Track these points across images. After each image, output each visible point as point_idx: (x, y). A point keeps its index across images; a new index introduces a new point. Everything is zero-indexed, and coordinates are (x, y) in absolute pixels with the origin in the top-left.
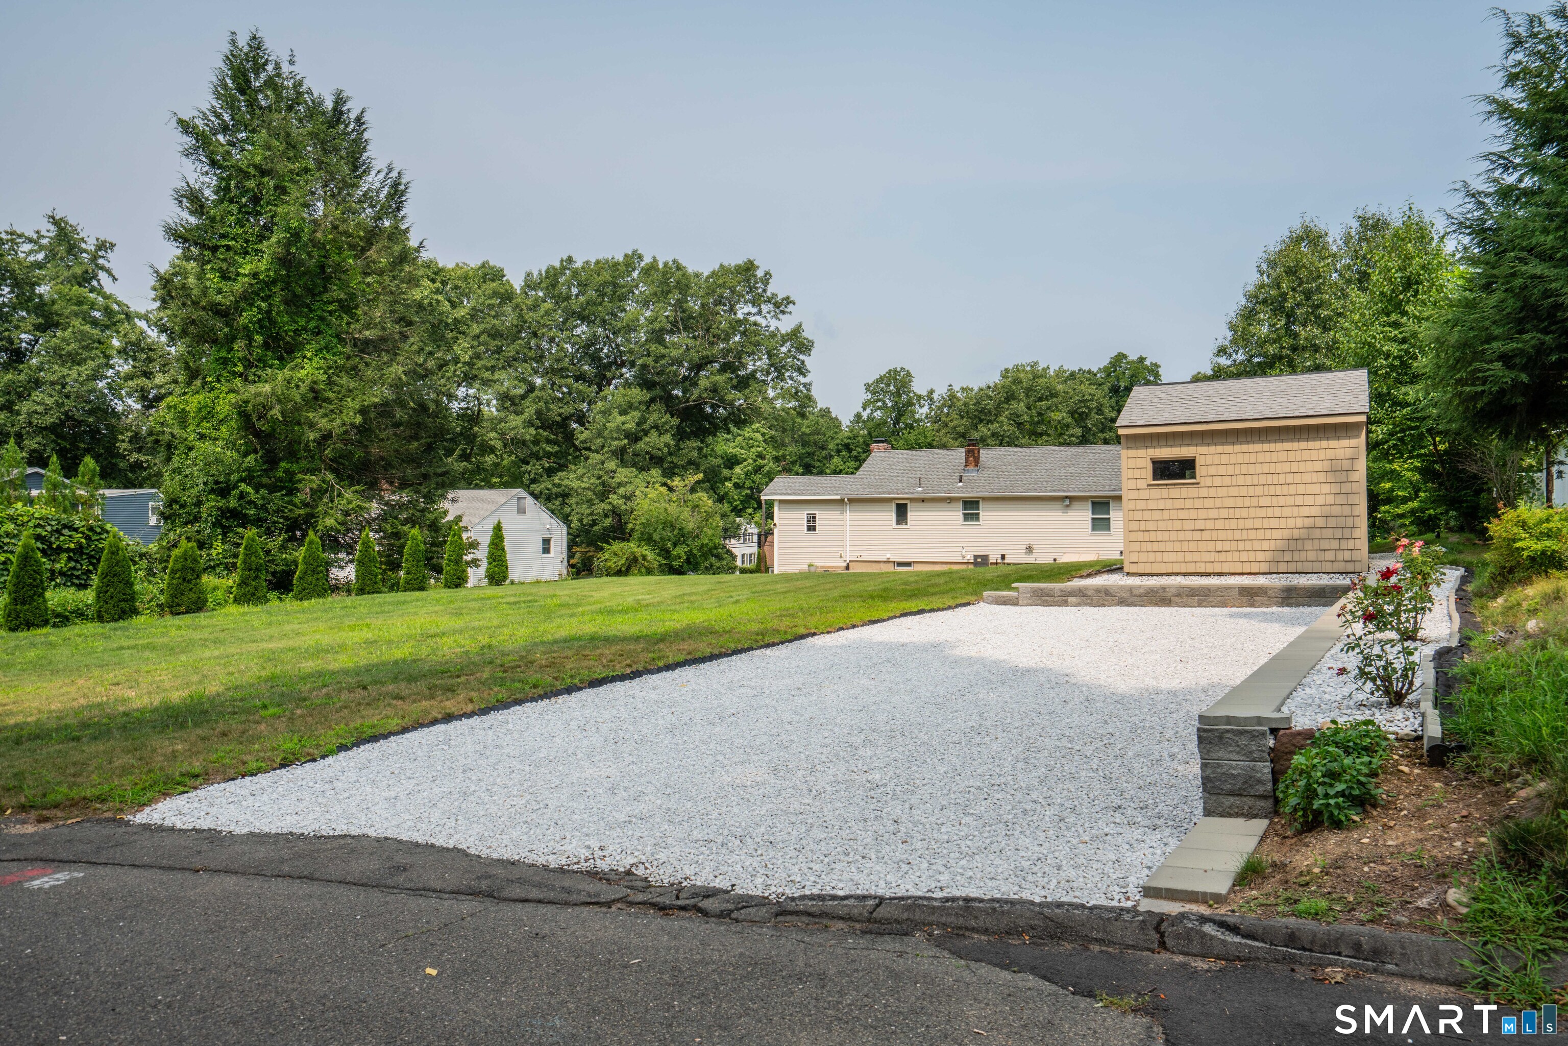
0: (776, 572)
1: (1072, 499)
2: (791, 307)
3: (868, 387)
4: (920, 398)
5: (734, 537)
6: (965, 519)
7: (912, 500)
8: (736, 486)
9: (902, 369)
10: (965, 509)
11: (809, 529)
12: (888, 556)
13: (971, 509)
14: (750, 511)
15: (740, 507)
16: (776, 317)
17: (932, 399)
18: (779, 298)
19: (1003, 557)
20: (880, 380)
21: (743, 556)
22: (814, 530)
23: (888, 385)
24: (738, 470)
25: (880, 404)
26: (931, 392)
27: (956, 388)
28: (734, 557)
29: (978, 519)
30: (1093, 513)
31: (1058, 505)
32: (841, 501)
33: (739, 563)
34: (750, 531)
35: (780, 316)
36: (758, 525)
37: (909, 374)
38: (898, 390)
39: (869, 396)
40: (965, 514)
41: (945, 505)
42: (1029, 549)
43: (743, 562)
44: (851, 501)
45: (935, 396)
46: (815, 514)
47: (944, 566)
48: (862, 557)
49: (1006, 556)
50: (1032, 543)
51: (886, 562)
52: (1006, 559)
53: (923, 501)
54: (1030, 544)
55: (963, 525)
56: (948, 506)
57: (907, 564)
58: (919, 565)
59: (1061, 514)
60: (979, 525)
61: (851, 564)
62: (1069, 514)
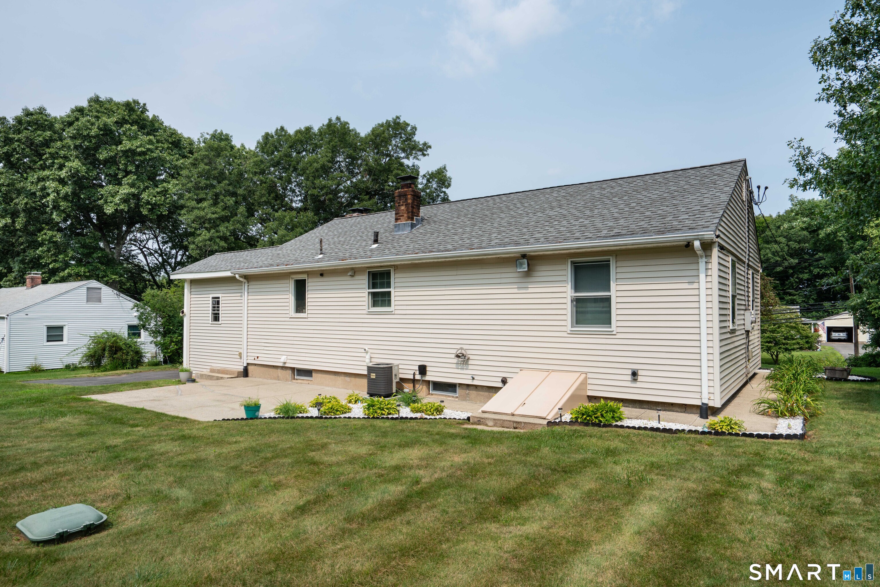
1: (533, 259)
7: (310, 273)
10: (370, 286)
11: (213, 319)
12: (284, 359)
13: (381, 286)
19: (423, 370)
22: (218, 319)
29: (388, 303)
31: (512, 273)
32: (234, 280)
40: (372, 294)
41: (347, 281)
42: (463, 359)
46: (219, 298)
47: (348, 379)
48: (259, 358)
49: (428, 369)
50: (465, 347)
51: (283, 368)
52: (428, 373)
53: (322, 275)
54: (462, 349)
55: (370, 313)
56: (352, 282)
57: (308, 373)
58: (320, 375)
59: (516, 291)
60: (390, 313)
61: (250, 368)
62: (530, 290)
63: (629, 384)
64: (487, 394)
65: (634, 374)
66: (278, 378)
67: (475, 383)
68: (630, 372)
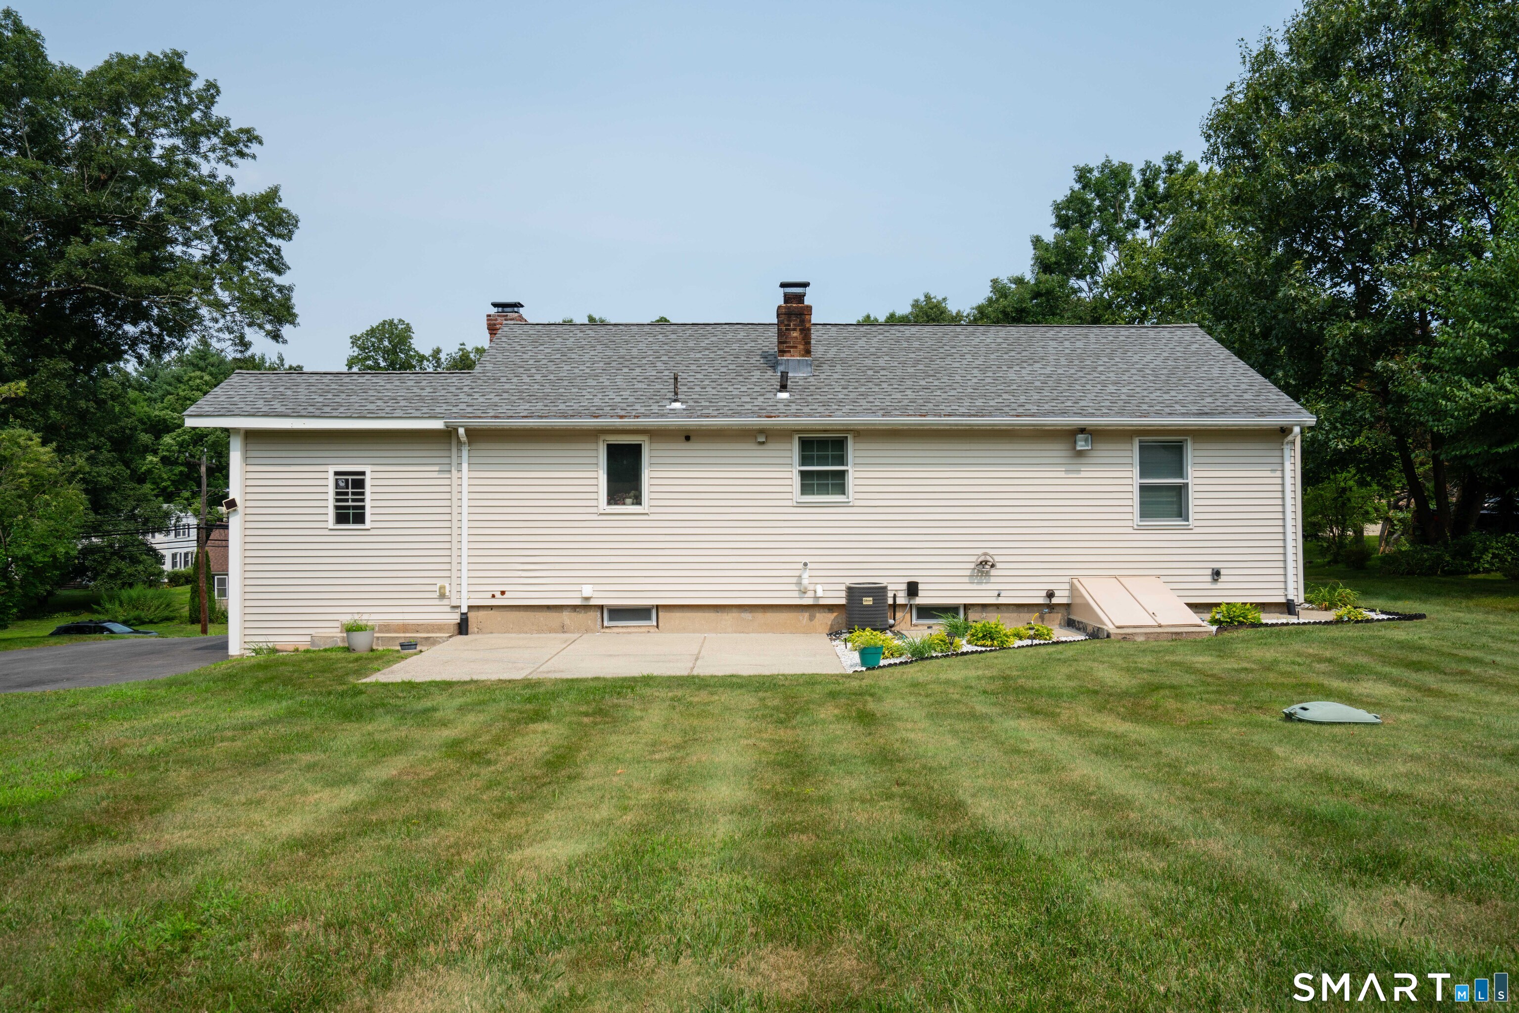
0: (235, 648)
1: (1096, 435)
2: (254, 148)
3: (355, 340)
4: (422, 358)
5: (160, 530)
6: (806, 489)
7: (659, 435)
8: (165, 460)
9: (400, 320)
10: (804, 461)
11: (341, 518)
12: (587, 591)
13: (823, 461)
14: (186, 494)
15: (172, 489)
16: (225, 159)
17: (438, 360)
18: (234, 127)
19: (913, 589)
20: (372, 332)
21: (174, 556)
22: (360, 518)
23: (381, 340)
24: (167, 439)
25: (370, 363)
26: (437, 351)
27: (469, 348)
28: (160, 559)
29: (841, 489)
30: (1143, 475)
31: (1057, 451)
32: (447, 436)
33: (167, 567)
34: (185, 521)
35: (235, 159)
36: (196, 514)
37: (408, 328)
38: (395, 347)
39: (356, 351)
40: (803, 474)
41: (748, 451)
42: (984, 567)
43: (174, 564)
44: (477, 436)
45: (443, 356)
46: (363, 473)
47: (747, 616)
48: (507, 595)
49: (920, 587)
50: (991, 552)
51: (586, 608)
52: (920, 593)
53: (688, 438)
54: (985, 554)
55: (800, 505)
56: (758, 453)
57: (640, 613)
58: (677, 615)
59: (1063, 475)
60: (846, 505)
61: (472, 616)
62: (1083, 475)
63: (1209, 586)
64: (1015, 615)
65: (1216, 574)
66: (563, 629)
67: (1001, 601)
68: (1209, 572)
